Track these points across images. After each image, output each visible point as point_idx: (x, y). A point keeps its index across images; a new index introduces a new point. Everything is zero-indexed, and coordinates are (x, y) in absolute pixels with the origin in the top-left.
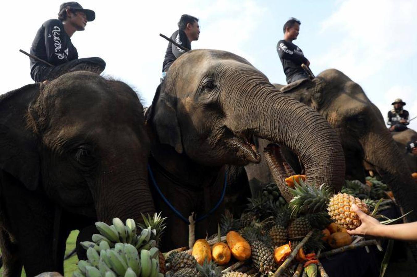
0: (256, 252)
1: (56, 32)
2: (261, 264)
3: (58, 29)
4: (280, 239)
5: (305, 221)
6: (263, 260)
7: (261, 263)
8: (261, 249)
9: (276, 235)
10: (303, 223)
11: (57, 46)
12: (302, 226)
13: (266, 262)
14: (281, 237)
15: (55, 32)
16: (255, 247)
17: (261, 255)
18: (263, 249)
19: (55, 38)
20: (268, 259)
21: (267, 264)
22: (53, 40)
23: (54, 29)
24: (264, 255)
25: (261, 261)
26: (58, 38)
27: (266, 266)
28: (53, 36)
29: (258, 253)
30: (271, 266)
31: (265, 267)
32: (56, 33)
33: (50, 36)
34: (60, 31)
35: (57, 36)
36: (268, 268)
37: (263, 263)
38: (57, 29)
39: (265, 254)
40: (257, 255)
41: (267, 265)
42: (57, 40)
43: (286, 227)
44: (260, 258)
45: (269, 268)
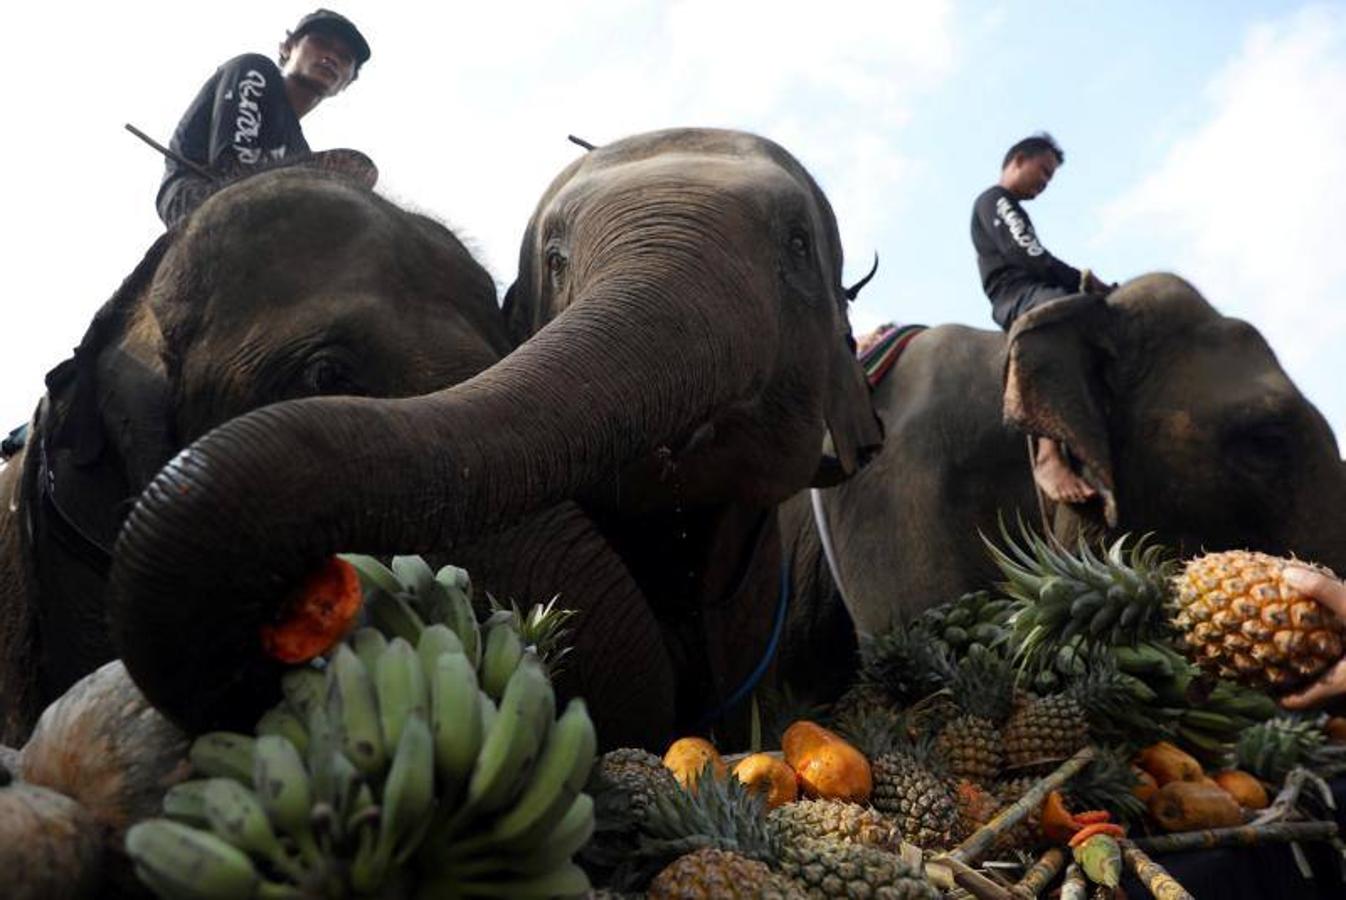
0: (891, 784)
1: (250, 87)
2: (910, 823)
3: (259, 81)
4: (978, 762)
5: (1067, 706)
6: (916, 808)
7: (909, 819)
8: (910, 776)
9: (964, 747)
10: (1059, 711)
11: (245, 125)
12: (1056, 721)
13: (927, 816)
14: (982, 755)
15: (247, 85)
16: (890, 768)
17: (911, 794)
18: (915, 776)
19: (245, 103)
20: (935, 806)
21: (933, 823)
22: (238, 109)
23: (248, 78)
24: (920, 794)
25: (908, 813)
26: (254, 106)
27: (929, 831)
28: (239, 97)
29: (899, 789)
30: (946, 831)
31: (923, 833)
32: (250, 91)
33: (229, 96)
34: (262, 84)
35: (251, 98)
36: (935, 838)
37: (918, 822)
38: (255, 79)
39: (926, 791)
40: (895, 796)
41: (932, 826)
42: (248, 109)
43: (1001, 723)
44: (904, 804)
45: (942, 837)
